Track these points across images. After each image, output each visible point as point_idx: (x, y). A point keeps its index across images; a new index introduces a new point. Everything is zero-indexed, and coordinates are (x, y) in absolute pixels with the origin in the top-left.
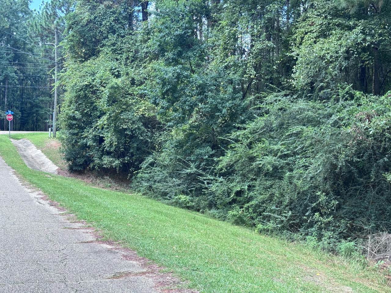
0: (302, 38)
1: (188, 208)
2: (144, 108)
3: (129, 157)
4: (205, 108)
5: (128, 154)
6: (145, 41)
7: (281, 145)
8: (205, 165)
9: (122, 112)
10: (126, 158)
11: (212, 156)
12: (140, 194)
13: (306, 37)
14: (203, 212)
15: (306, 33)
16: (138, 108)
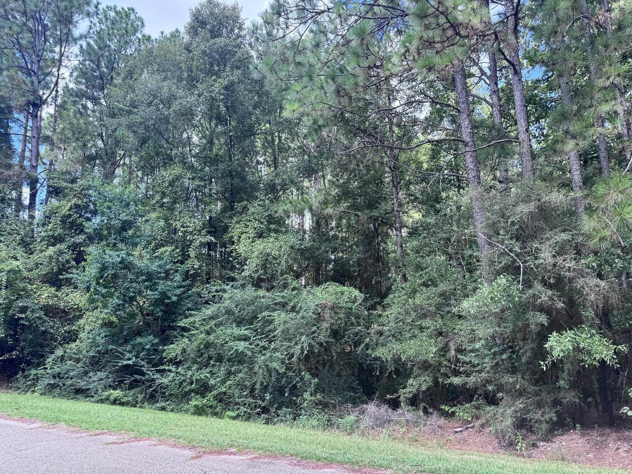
0: (240, 237)
1: (122, 404)
2: (46, 295)
3: (19, 351)
4: (153, 295)
5: (17, 348)
6: (44, 225)
7: (245, 330)
8: (146, 355)
9: (17, 298)
10: (14, 353)
11: (157, 344)
12: (36, 394)
13: (243, 236)
14: (141, 407)
15: (242, 234)
16: (40, 295)
